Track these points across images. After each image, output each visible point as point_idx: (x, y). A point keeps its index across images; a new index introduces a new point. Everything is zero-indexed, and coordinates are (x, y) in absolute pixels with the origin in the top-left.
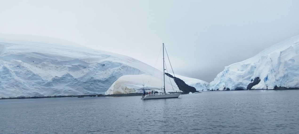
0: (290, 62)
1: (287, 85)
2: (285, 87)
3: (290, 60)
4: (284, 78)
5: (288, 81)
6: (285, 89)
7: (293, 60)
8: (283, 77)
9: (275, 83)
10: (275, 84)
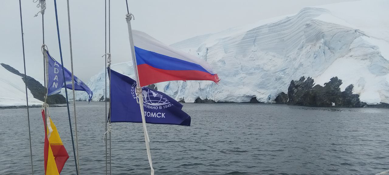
0: (220, 64)
1: (216, 98)
2: (213, 100)
3: (220, 61)
4: (211, 87)
5: (216, 92)
6: (213, 102)
7: (223, 62)
8: (211, 85)
9: (197, 93)
10: (197, 95)
